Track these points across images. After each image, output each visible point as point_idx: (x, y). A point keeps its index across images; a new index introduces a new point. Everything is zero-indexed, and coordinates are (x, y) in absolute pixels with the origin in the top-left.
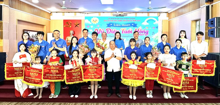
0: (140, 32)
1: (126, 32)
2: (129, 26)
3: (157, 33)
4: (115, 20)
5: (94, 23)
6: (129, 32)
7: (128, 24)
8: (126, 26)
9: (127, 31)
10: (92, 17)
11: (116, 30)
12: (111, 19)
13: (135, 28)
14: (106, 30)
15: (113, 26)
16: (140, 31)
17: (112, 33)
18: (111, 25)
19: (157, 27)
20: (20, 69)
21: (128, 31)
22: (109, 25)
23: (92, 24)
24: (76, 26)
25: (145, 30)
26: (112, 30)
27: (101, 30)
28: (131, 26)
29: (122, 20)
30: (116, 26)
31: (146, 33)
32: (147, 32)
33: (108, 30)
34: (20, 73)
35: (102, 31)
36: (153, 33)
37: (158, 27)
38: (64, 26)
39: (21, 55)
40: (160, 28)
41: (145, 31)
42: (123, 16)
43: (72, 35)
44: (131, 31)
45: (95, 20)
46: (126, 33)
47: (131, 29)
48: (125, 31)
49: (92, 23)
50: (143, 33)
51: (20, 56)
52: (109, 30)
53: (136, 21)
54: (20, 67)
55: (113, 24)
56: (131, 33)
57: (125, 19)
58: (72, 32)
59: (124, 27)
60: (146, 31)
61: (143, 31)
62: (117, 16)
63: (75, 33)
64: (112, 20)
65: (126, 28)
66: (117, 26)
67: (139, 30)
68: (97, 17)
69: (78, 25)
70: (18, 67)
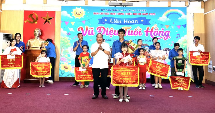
0: (156, 34)
1: (130, 33)
2: (136, 23)
3: (185, 36)
4: (112, 12)
5: (76, 17)
6: (136, 34)
7: (134, 19)
8: (131, 24)
9: (132, 31)
10: (74, 7)
11: (114, 30)
12: (106, 10)
13: (147, 26)
14: (97, 29)
15: (108, 22)
16: (155, 32)
17: (107, 34)
18: (106, 20)
19: (185, 26)
20: (13, 60)
21: (135, 32)
22: (102, 21)
23: (74, 19)
24: (46, 21)
25: (163, 29)
26: (106, 30)
27: (89, 29)
28: (140, 22)
29: (125, 12)
30: (113, 23)
31: (165, 35)
32: (167, 34)
33: (100, 29)
34: (13, 64)
35: (89, 31)
36: (178, 36)
37: (187, 26)
38: (24, 21)
39: (13, 49)
40: (190, 28)
41: (163, 32)
42: (126, 6)
43: (38, 37)
44: (140, 31)
45: (78, 13)
46: (132, 34)
47: (140, 28)
48: (129, 31)
49: (74, 17)
50: (159, 35)
51: (11, 50)
52: (102, 29)
53: (147, 14)
54: (12, 59)
55: (109, 19)
56: (140, 35)
57: (130, 11)
58: (37, 32)
59: (128, 24)
60: (166, 32)
61: (160, 32)
62: (116, 6)
63: (45, 33)
64: (108, 12)
65: (130, 26)
66: (115, 23)
67: (154, 30)
68: (83, 7)
69: (49, 21)
70: (11, 59)
